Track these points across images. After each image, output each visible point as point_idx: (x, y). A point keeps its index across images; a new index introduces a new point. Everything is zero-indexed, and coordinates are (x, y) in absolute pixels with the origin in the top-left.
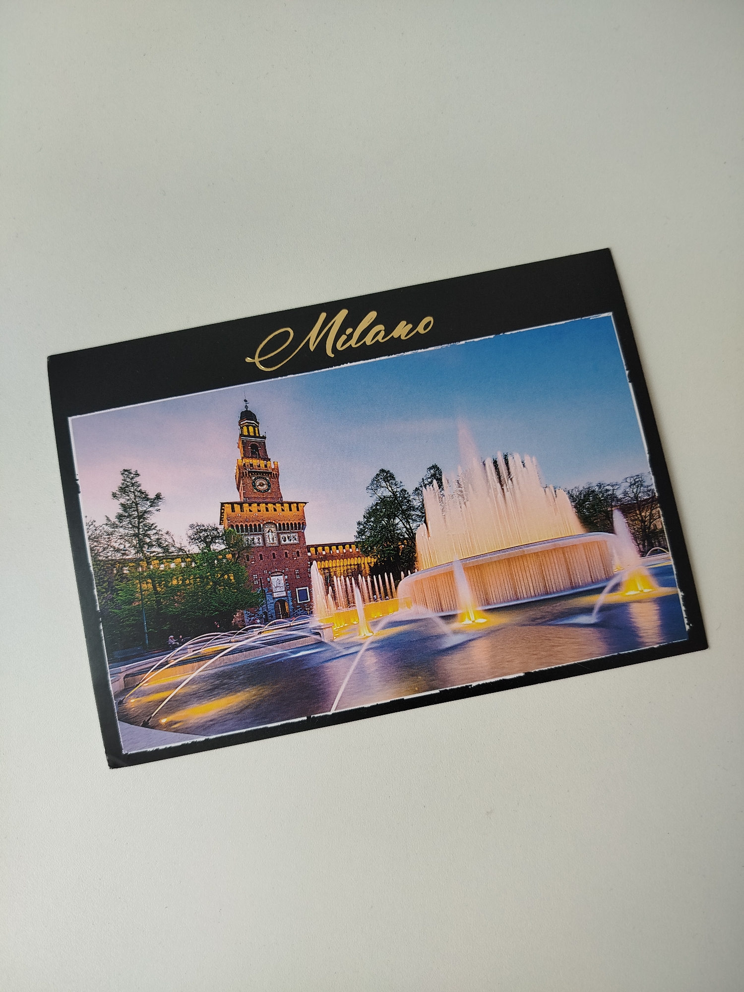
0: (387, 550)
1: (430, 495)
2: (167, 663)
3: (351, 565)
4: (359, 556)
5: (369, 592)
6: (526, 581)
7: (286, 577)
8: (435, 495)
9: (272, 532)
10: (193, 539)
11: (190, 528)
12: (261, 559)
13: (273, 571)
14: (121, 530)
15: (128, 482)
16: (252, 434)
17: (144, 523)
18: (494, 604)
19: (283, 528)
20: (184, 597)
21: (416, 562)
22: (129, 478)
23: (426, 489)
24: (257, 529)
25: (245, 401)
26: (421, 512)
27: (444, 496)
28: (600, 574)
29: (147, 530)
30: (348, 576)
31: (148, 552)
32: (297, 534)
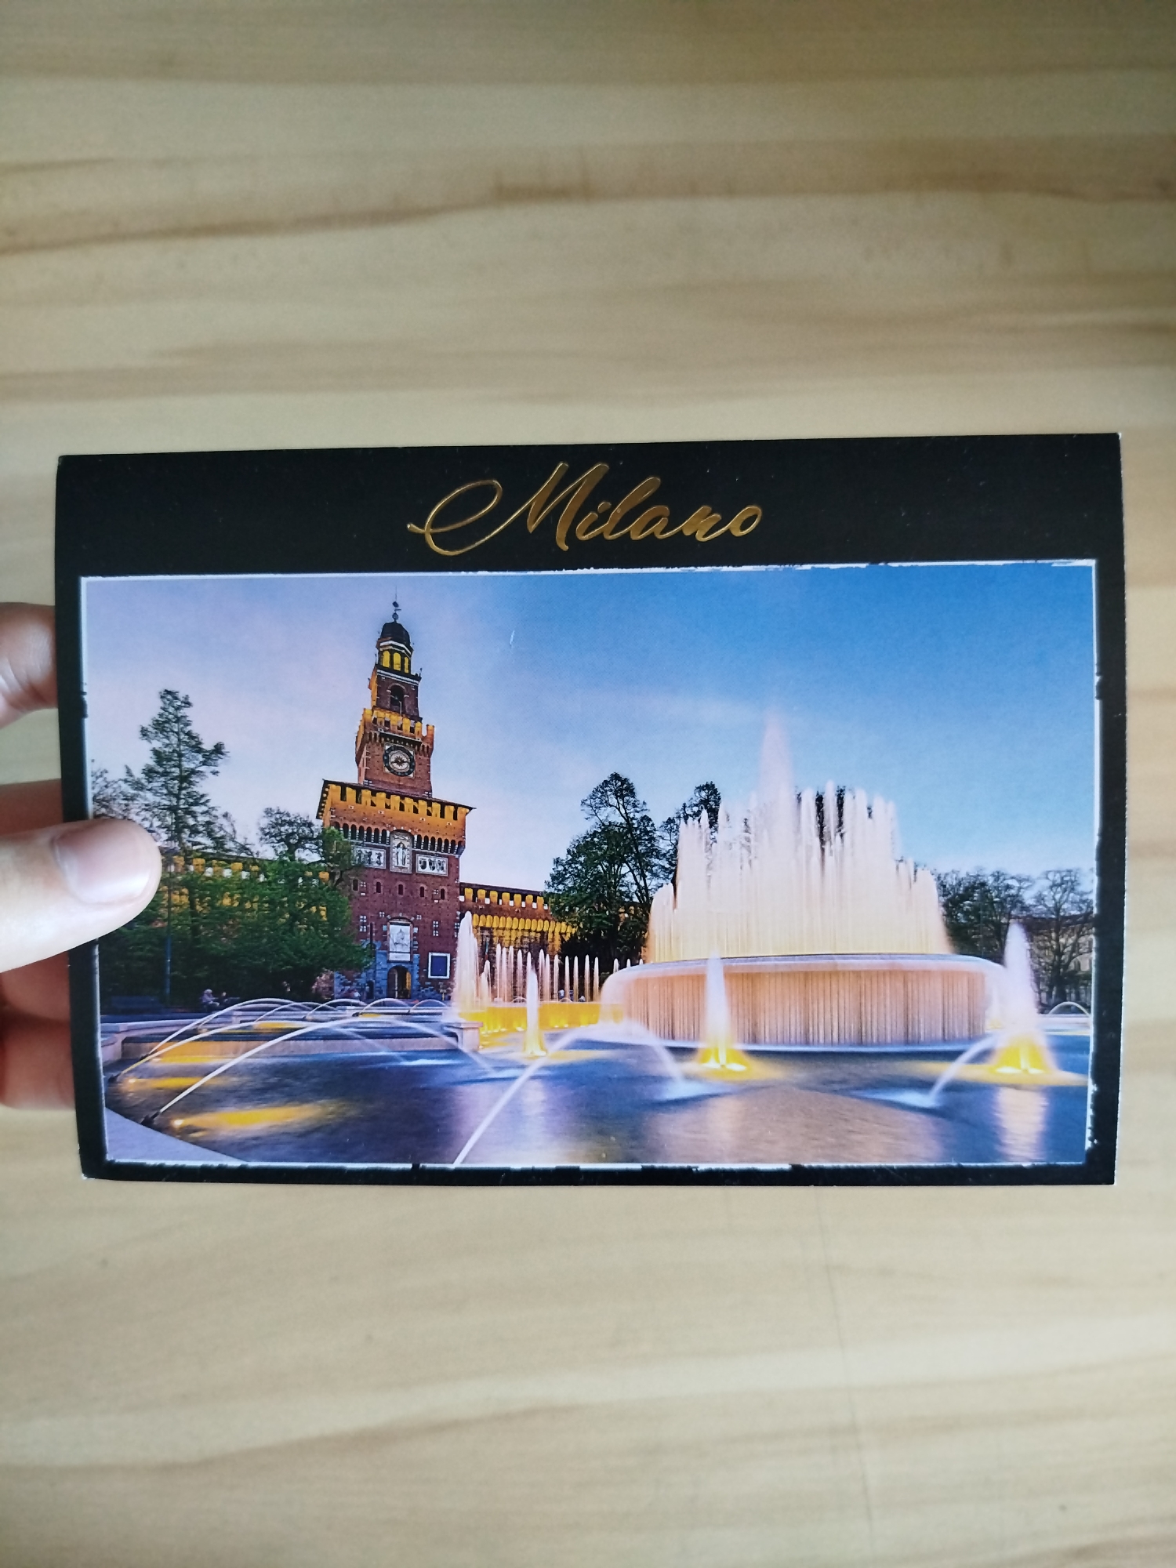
0: (596, 917)
1: (691, 834)
2: (194, 1032)
3: (530, 931)
4: (546, 919)
5: (552, 984)
6: (828, 1016)
7: (416, 930)
8: (701, 838)
9: (404, 848)
10: (267, 835)
11: (265, 814)
12: (378, 890)
13: (394, 915)
14: (149, 795)
15: (170, 713)
16: (397, 667)
17: (189, 790)
18: (765, 1043)
19: (423, 844)
20: (238, 931)
21: (645, 947)
22: (173, 707)
23: (686, 823)
24: (379, 838)
25: (395, 604)
26: (670, 863)
27: (716, 842)
28: (960, 1029)
29: (192, 804)
30: (522, 948)
31: (189, 841)
32: (446, 860)
